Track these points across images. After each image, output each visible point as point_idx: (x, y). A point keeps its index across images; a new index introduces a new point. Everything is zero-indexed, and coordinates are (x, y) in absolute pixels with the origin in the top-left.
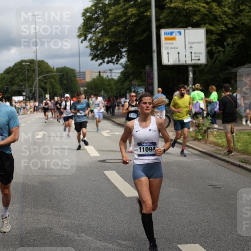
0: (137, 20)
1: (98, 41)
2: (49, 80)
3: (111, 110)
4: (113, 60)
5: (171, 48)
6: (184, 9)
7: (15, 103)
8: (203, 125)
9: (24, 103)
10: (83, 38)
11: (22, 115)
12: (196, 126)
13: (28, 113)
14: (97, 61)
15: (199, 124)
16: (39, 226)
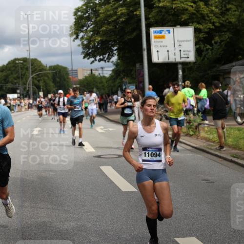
0: (127, 19)
1: (90, 40)
2: (42, 78)
3: (104, 106)
4: (104, 58)
5: (161, 46)
6: (172, 8)
7: (10, 100)
8: (195, 121)
9: (18, 100)
10: (75, 36)
11: (17, 112)
12: (188, 122)
13: (23, 110)
14: (88, 59)
15: (190, 120)
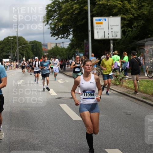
0: (79, 12)
1: (55, 25)
2: (25, 49)
3: (63, 67)
4: (64, 36)
5: (100, 29)
6: (107, 5)
7: (5, 63)
8: (120, 76)
9: (10, 63)
10: (46, 23)
11: (9, 70)
12: (115, 77)
13: (13, 69)
14: (54, 37)
15: (117, 75)
16: (20, 138)
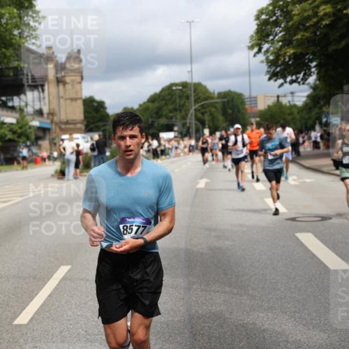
0: (332, 21)
2: (207, 110)
4: (297, 78)
9: (175, 141)
10: (256, 49)
14: (276, 80)
16: (214, 308)
